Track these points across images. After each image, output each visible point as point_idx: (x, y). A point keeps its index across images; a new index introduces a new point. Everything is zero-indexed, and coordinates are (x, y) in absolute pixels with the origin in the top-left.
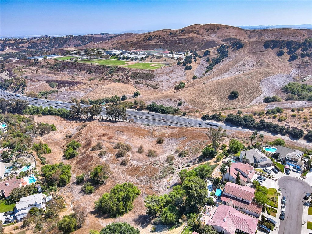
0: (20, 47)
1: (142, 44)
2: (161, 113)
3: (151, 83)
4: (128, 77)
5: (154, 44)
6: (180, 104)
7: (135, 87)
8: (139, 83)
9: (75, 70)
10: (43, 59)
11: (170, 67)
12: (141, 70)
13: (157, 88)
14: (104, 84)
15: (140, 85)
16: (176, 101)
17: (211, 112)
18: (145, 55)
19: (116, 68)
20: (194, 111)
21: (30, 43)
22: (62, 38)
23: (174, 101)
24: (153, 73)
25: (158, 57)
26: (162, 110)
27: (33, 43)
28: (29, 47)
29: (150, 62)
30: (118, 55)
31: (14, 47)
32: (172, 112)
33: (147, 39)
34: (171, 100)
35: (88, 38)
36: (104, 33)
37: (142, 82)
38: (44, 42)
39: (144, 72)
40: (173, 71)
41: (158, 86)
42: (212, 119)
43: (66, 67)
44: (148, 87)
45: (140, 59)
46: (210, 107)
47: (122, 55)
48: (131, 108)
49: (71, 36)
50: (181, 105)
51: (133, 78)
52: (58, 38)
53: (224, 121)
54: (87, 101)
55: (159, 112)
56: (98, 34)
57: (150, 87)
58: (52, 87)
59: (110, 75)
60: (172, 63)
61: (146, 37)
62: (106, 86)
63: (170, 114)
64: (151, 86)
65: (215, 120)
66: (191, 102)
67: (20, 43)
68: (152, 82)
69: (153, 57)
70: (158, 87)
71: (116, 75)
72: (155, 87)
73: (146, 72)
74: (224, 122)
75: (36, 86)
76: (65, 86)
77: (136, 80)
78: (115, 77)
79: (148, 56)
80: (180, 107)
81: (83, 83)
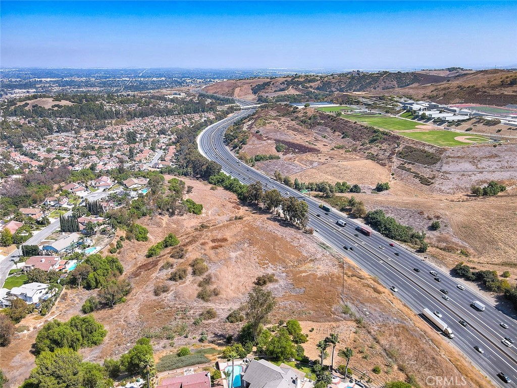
0: (307, 88)
1: (485, 92)
2: (382, 234)
3: (426, 172)
4: (393, 154)
5: (513, 94)
6: (434, 228)
7: (393, 175)
8: (404, 169)
9: (329, 129)
10: (303, 107)
11: (495, 146)
12: (424, 144)
13: (429, 185)
14: (345, 159)
15: (404, 172)
16: (430, 219)
17: (496, 264)
18: (467, 115)
19: (386, 134)
20: (458, 250)
21: (322, 81)
22: (371, 76)
23: (426, 216)
24: (441, 154)
25: (489, 123)
26: (386, 229)
27: (327, 81)
28: (318, 89)
29: (466, 131)
30: (415, 112)
31: (300, 86)
32: (403, 238)
33: (509, 82)
34: (421, 213)
35: (412, 77)
36: (454, 68)
37: (410, 166)
38: (342, 80)
39: (426, 148)
40: (496, 156)
41: (433, 181)
42: (473, 281)
43: (321, 122)
44: (414, 179)
45: (451, 123)
46: (505, 253)
47: (421, 113)
48: (342, 210)
49: (386, 73)
50: (435, 230)
51: (400, 157)
52: (364, 75)
53: (501, 294)
54: (293, 182)
55: (379, 231)
56: (443, 70)
57: (417, 180)
58: (278, 151)
59: (368, 145)
60: (510, 139)
61: (508, 79)
62: (345, 163)
63: (398, 240)
64: (421, 178)
65: (479, 285)
66: (463, 229)
67: (310, 81)
68: (428, 170)
69: (478, 121)
70: (432, 183)
71: (377, 146)
72: (425, 182)
73: (431, 151)
74: (499, 299)
75: (258, 146)
76: (294, 152)
77: (402, 162)
78: (374, 150)
79: (470, 119)
80: (429, 234)
81: (319, 151)
